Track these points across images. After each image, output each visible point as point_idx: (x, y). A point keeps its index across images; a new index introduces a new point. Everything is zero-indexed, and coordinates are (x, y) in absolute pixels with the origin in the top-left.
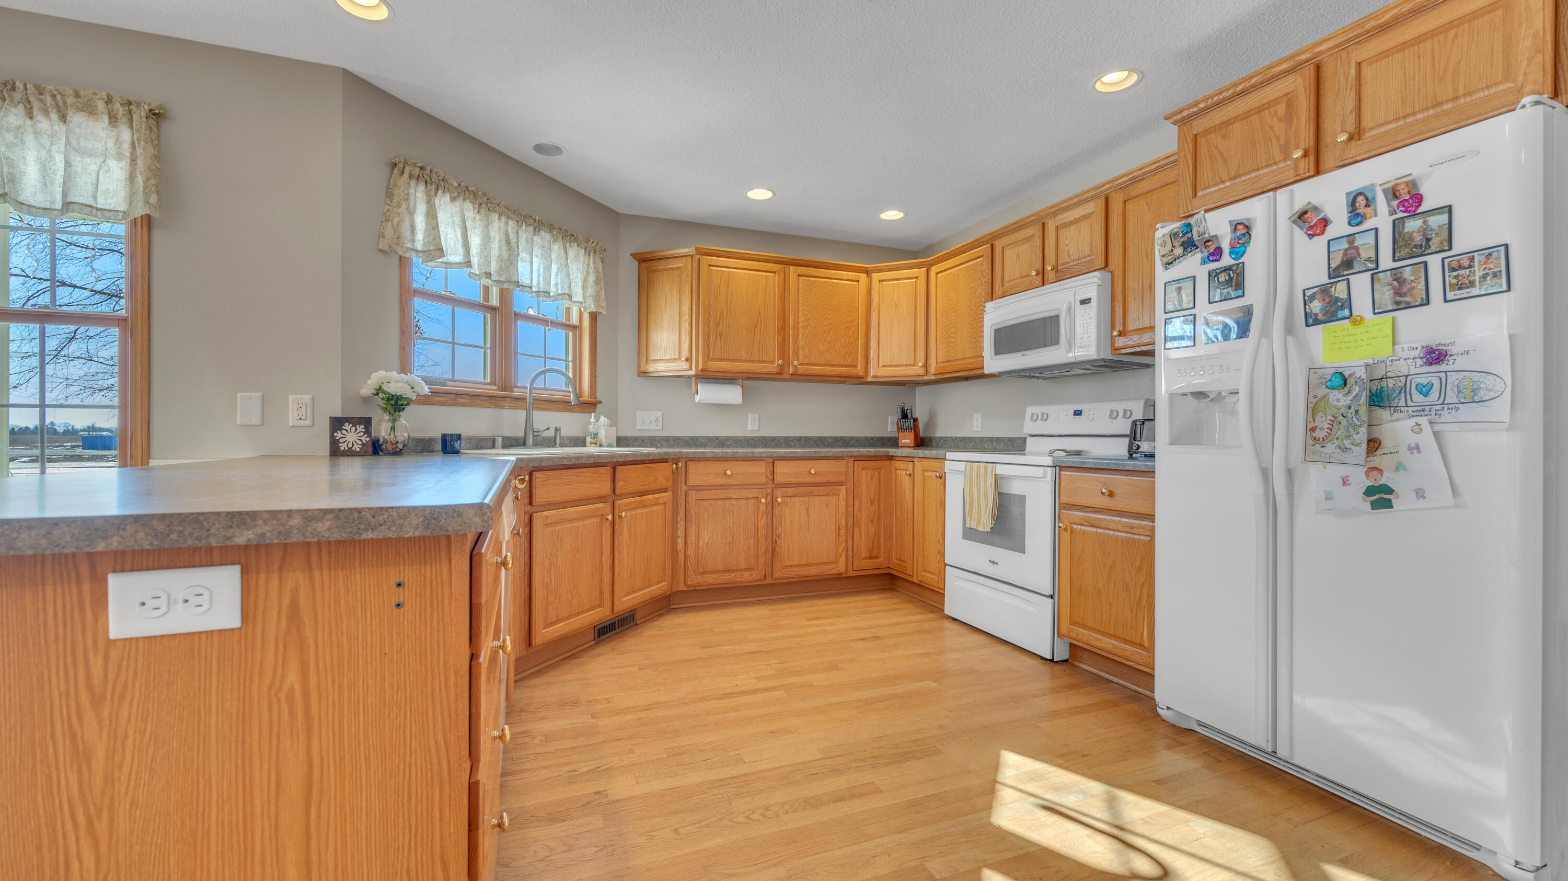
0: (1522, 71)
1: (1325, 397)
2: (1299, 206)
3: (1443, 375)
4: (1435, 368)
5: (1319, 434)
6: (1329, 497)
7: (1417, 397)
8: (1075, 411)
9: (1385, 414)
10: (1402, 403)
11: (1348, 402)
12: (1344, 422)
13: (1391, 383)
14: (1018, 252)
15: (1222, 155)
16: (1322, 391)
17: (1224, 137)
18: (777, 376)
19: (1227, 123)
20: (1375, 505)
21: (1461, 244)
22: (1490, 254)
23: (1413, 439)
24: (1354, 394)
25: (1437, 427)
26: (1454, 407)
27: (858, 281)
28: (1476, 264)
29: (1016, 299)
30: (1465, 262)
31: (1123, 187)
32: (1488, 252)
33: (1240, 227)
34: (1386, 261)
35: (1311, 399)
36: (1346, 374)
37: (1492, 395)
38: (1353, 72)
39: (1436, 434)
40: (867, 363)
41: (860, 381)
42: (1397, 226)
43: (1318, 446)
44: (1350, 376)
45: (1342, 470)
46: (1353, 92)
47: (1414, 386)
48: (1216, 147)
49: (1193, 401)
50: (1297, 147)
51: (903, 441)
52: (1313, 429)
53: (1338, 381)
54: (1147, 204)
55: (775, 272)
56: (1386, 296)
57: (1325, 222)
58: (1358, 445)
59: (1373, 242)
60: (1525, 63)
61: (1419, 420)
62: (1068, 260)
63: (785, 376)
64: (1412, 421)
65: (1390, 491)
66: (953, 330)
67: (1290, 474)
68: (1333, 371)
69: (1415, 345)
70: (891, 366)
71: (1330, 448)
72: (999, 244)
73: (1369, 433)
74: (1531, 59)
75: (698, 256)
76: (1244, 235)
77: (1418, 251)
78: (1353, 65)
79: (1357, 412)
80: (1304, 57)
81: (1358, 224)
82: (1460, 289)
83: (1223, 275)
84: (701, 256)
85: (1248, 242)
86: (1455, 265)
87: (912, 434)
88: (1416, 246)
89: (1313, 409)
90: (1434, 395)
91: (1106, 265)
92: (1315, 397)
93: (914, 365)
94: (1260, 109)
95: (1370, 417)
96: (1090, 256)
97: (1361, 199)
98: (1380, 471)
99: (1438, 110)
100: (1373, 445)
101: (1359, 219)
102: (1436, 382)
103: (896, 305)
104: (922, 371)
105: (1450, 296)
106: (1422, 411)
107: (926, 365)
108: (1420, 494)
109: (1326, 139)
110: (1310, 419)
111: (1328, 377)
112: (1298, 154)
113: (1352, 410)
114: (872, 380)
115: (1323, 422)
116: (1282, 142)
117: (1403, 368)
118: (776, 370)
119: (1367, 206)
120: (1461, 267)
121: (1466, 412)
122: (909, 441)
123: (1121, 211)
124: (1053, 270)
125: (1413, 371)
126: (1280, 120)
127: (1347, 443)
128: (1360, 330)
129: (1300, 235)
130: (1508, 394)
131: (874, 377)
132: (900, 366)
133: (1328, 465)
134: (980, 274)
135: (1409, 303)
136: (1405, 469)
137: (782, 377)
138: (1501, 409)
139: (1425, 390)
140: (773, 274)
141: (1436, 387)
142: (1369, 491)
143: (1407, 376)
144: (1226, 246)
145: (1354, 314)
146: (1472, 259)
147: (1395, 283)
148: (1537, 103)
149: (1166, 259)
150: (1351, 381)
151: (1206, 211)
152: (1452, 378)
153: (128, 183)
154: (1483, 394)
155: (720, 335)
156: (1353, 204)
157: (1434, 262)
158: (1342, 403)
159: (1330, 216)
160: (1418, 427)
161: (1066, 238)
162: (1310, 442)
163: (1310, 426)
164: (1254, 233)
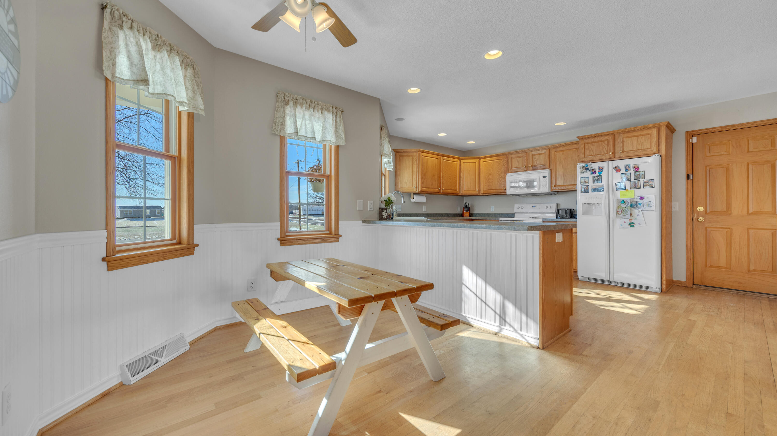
0: (653, 147)
1: (620, 205)
2: (614, 166)
3: (643, 202)
4: (642, 200)
5: (619, 213)
6: (621, 225)
7: (639, 206)
8: (533, 206)
9: (633, 209)
10: (636, 207)
11: (625, 206)
12: (624, 210)
13: (634, 203)
14: (518, 160)
15: (592, 149)
16: (620, 204)
17: (592, 145)
18: (438, 193)
19: (593, 142)
20: (631, 226)
21: (646, 178)
22: (651, 181)
23: (638, 213)
24: (626, 205)
25: (643, 211)
26: (645, 208)
27: (457, 162)
28: (649, 182)
29: (516, 174)
30: (647, 181)
31: (554, 148)
32: (651, 180)
33: (601, 168)
34: (633, 179)
35: (617, 205)
36: (625, 201)
37: (652, 206)
38: (622, 139)
39: (642, 212)
40: (459, 189)
41: (457, 195)
42: (635, 173)
43: (619, 215)
44: (626, 201)
45: (624, 220)
46: (622, 143)
47: (638, 204)
48: (590, 147)
49: (588, 205)
50: (610, 152)
51: (466, 215)
52: (618, 212)
53: (623, 202)
54: (562, 153)
55: (437, 158)
56: (632, 186)
57: (620, 170)
58: (628, 215)
59: (630, 175)
60: (654, 146)
61: (639, 210)
62: (536, 164)
63: (440, 193)
64: (638, 210)
65: (634, 223)
66: (491, 180)
67: (613, 221)
68: (622, 200)
69: (638, 196)
70: (468, 190)
71: (621, 215)
72: (510, 157)
73: (631, 212)
74: (655, 146)
75: (419, 152)
76: (602, 169)
77: (639, 178)
78: (622, 137)
79: (627, 208)
80: (611, 133)
81: (627, 171)
82: (646, 186)
83: (596, 177)
84: (420, 153)
85: (602, 171)
86: (645, 182)
87: (468, 213)
88: (638, 177)
89: (618, 207)
90: (642, 205)
91: (549, 167)
92: (618, 205)
93: (475, 190)
94: (601, 141)
95: (630, 209)
96: (544, 164)
97: (627, 166)
98: (632, 220)
99: (639, 151)
100: (631, 215)
101: (627, 170)
102: (642, 203)
103: (469, 171)
104: (478, 193)
105: (644, 187)
106: (639, 208)
107: (479, 191)
108: (639, 224)
109: (616, 151)
110: (617, 209)
111: (621, 201)
112: (611, 153)
113: (626, 208)
114: (461, 195)
115: (620, 210)
116: (607, 149)
117: (636, 200)
118: (438, 191)
119: (629, 168)
120: (646, 182)
121: (647, 209)
122: (467, 215)
123: (554, 154)
124: (531, 166)
125: (638, 201)
126: (606, 145)
127: (625, 214)
128: (627, 192)
129: (614, 172)
130: (654, 205)
131: (461, 194)
132: (470, 190)
133: (621, 219)
134: (502, 164)
135: (637, 188)
136: (636, 219)
137: (439, 193)
138: (653, 208)
139: (640, 204)
140: (437, 159)
141: (642, 204)
142: (630, 224)
143: (637, 202)
144: (597, 171)
145: (626, 189)
146: (648, 181)
147: (634, 184)
148: (658, 155)
149: (581, 172)
150: (626, 202)
151: (592, 163)
152: (645, 202)
153: (334, 133)
154: (650, 205)
155: (425, 179)
156: (626, 167)
157: (642, 181)
158: (624, 206)
159: (621, 169)
160: (639, 212)
161: (536, 158)
162: (617, 214)
163: (617, 211)
164: (604, 169)
